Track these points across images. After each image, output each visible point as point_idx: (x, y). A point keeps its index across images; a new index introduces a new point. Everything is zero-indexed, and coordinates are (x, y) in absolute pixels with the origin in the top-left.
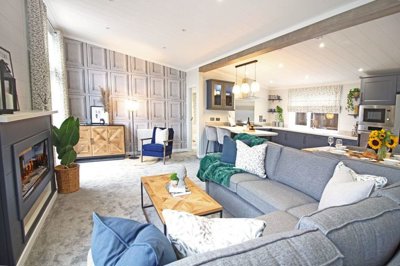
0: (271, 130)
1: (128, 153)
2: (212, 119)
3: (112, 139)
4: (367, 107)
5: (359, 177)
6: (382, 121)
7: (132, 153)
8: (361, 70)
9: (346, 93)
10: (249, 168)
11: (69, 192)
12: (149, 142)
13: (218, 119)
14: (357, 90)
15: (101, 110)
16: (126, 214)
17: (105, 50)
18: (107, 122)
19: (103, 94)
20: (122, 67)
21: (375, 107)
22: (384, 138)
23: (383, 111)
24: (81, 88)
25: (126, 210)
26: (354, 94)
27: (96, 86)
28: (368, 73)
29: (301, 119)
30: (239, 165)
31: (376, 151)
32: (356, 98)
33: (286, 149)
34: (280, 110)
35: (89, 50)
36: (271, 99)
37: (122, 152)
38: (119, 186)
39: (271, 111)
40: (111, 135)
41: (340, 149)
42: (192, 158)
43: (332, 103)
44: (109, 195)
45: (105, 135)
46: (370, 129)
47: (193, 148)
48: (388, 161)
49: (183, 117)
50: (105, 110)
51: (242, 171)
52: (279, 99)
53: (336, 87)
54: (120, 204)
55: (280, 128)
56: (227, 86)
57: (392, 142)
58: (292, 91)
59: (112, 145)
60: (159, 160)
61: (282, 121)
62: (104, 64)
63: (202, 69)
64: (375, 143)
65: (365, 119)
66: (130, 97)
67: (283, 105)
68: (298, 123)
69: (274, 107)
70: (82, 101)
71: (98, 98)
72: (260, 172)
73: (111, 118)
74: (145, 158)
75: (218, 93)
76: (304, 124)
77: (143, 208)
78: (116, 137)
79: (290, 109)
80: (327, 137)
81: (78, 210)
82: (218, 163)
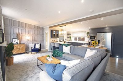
0: (68, 42)
1: (26, 52)
2: (53, 40)
3: (20, 48)
4: (91, 36)
5: (92, 51)
6: (94, 39)
7: (27, 52)
8: (90, 28)
9: (86, 33)
10: (67, 52)
11: (10, 65)
12: (33, 48)
13: (54, 40)
14: (89, 32)
15: (16, 39)
16: (33, 68)
17: (18, 21)
18: (18, 43)
19: (17, 34)
20: (24, 26)
21: (93, 36)
22: (95, 43)
23: (94, 37)
24: (9, 33)
25: (32, 67)
26: (88, 33)
27: (14, 32)
28: (91, 28)
29: (76, 39)
30: (64, 51)
31: (94, 45)
32: (89, 34)
33: (75, 46)
34: (70, 37)
35: (12, 21)
36: (68, 34)
37: (24, 52)
38: (27, 61)
39: (68, 37)
40: (20, 47)
41: (86, 46)
42: (47, 51)
43: (83, 35)
44: (25, 64)
45: (18, 47)
46: (92, 41)
47: (47, 48)
48: (96, 47)
49: (43, 40)
50: (18, 40)
51: (65, 53)
52: (70, 34)
53: (84, 31)
54: (30, 66)
55: (71, 42)
56: (57, 32)
57: (97, 43)
58: (73, 32)
59: (21, 50)
60: (37, 53)
61: (71, 40)
62: (17, 25)
63: (50, 27)
64: (94, 44)
65: (91, 39)
66: (26, 35)
67: (71, 36)
68: (75, 40)
69: (69, 36)
70: (9, 37)
71: (15, 36)
72: (69, 53)
73: (20, 42)
74: (32, 53)
75: (54, 33)
76: (76, 40)
77: (38, 66)
78: (22, 47)
79: (73, 37)
80: (83, 43)
81: (16, 70)
82: (58, 52)
